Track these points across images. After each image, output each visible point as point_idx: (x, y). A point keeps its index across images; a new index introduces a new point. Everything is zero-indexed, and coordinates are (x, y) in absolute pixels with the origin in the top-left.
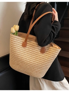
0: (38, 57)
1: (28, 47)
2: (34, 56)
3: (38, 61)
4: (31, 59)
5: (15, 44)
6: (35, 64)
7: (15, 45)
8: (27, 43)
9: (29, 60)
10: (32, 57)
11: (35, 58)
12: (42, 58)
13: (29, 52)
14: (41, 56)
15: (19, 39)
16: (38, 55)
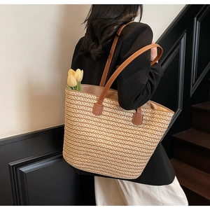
0: (129, 133)
1: (105, 113)
2: (120, 131)
3: (132, 141)
4: (116, 138)
5: (78, 109)
6: (126, 149)
7: (78, 113)
8: (103, 106)
9: (112, 141)
10: (117, 134)
11: (123, 136)
12: (138, 135)
13: (109, 124)
14: (135, 130)
15: (85, 97)
16: (130, 129)
